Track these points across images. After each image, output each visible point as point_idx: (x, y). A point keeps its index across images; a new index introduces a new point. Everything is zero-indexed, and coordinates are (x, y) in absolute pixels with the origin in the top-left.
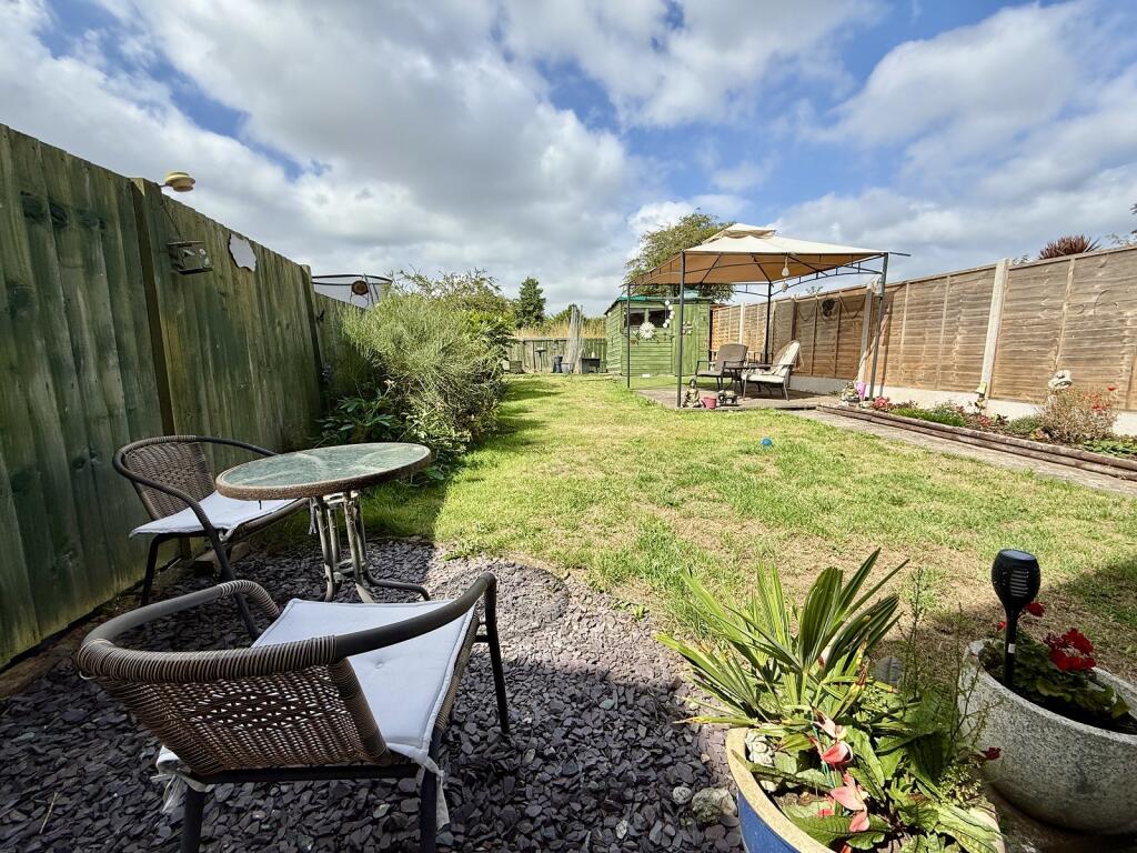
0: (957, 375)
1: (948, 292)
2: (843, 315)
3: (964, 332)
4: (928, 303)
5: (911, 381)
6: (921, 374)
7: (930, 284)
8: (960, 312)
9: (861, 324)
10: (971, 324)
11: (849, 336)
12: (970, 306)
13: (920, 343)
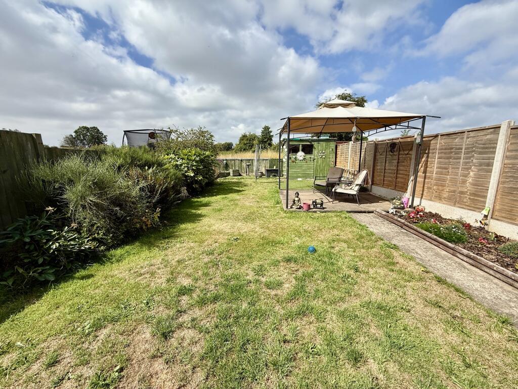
0: (469, 198)
1: (466, 142)
2: (401, 152)
3: (476, 170)
4: (452, 148)
5: (439, 198)
6: (445, 195)
7: (454, 136)
8: (473, 156)
9: (411, 159)
10: (480, 165)
11: (404, 166)
12: (480, 153)
13: (445, 175)
